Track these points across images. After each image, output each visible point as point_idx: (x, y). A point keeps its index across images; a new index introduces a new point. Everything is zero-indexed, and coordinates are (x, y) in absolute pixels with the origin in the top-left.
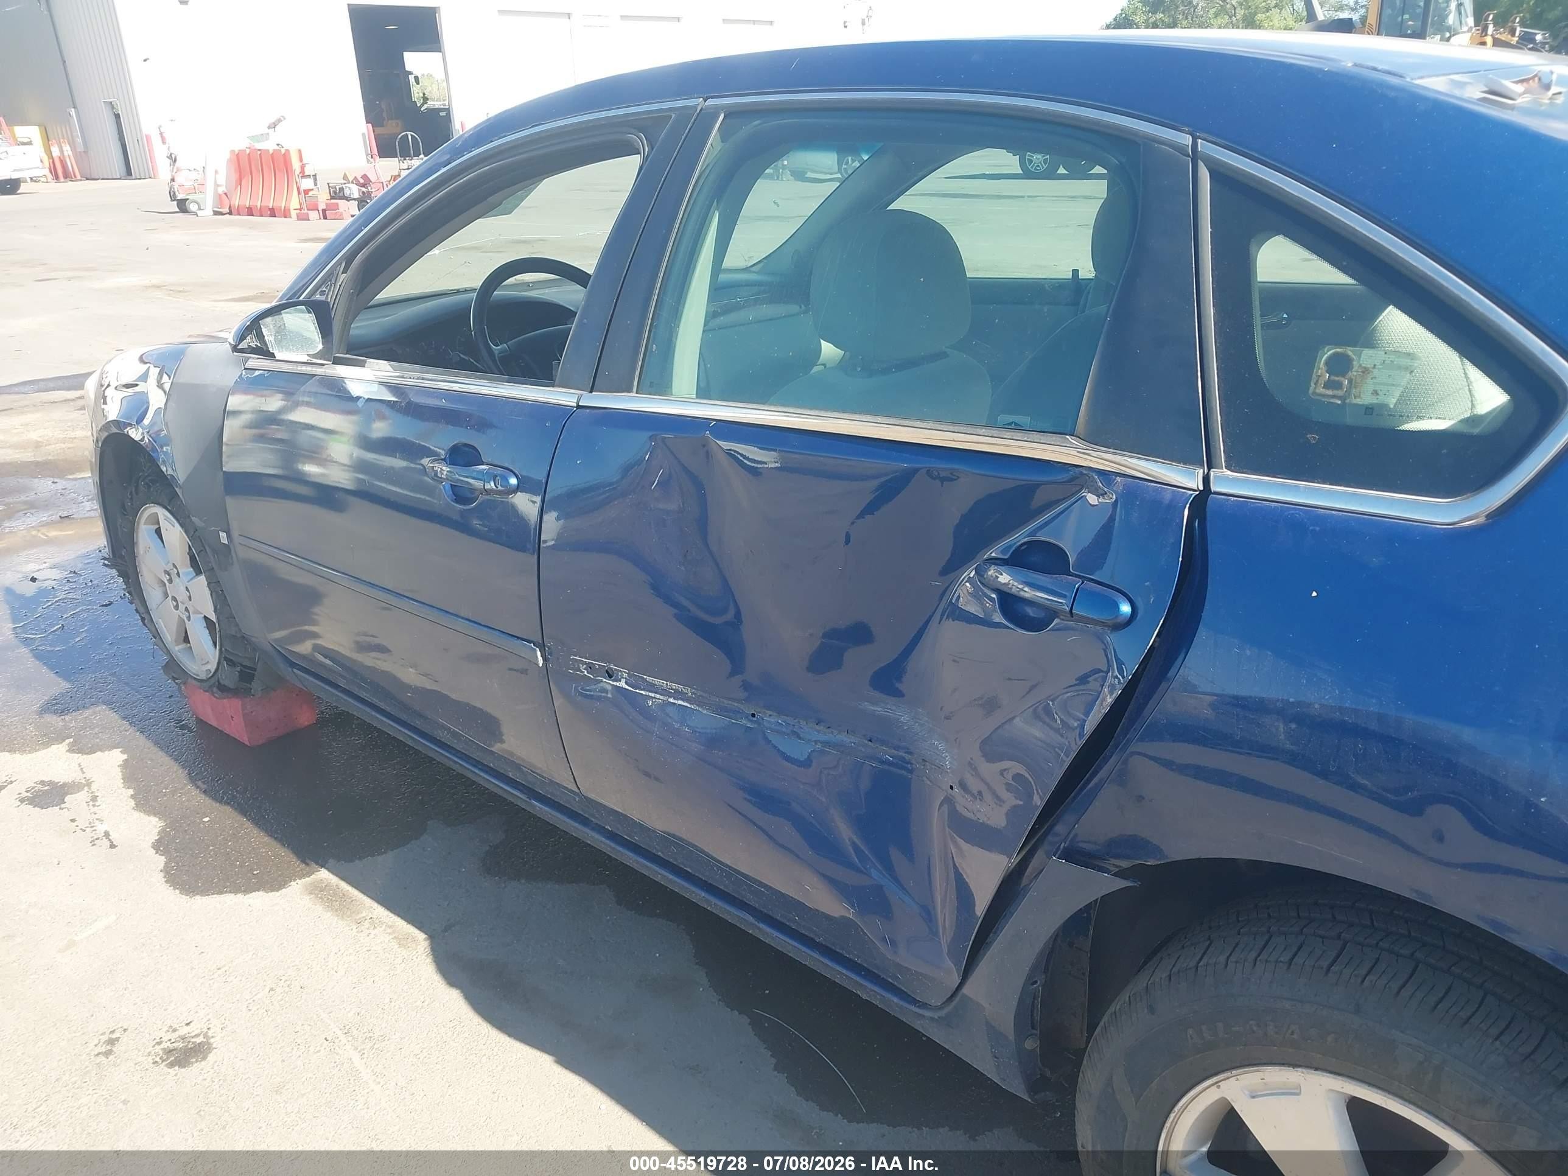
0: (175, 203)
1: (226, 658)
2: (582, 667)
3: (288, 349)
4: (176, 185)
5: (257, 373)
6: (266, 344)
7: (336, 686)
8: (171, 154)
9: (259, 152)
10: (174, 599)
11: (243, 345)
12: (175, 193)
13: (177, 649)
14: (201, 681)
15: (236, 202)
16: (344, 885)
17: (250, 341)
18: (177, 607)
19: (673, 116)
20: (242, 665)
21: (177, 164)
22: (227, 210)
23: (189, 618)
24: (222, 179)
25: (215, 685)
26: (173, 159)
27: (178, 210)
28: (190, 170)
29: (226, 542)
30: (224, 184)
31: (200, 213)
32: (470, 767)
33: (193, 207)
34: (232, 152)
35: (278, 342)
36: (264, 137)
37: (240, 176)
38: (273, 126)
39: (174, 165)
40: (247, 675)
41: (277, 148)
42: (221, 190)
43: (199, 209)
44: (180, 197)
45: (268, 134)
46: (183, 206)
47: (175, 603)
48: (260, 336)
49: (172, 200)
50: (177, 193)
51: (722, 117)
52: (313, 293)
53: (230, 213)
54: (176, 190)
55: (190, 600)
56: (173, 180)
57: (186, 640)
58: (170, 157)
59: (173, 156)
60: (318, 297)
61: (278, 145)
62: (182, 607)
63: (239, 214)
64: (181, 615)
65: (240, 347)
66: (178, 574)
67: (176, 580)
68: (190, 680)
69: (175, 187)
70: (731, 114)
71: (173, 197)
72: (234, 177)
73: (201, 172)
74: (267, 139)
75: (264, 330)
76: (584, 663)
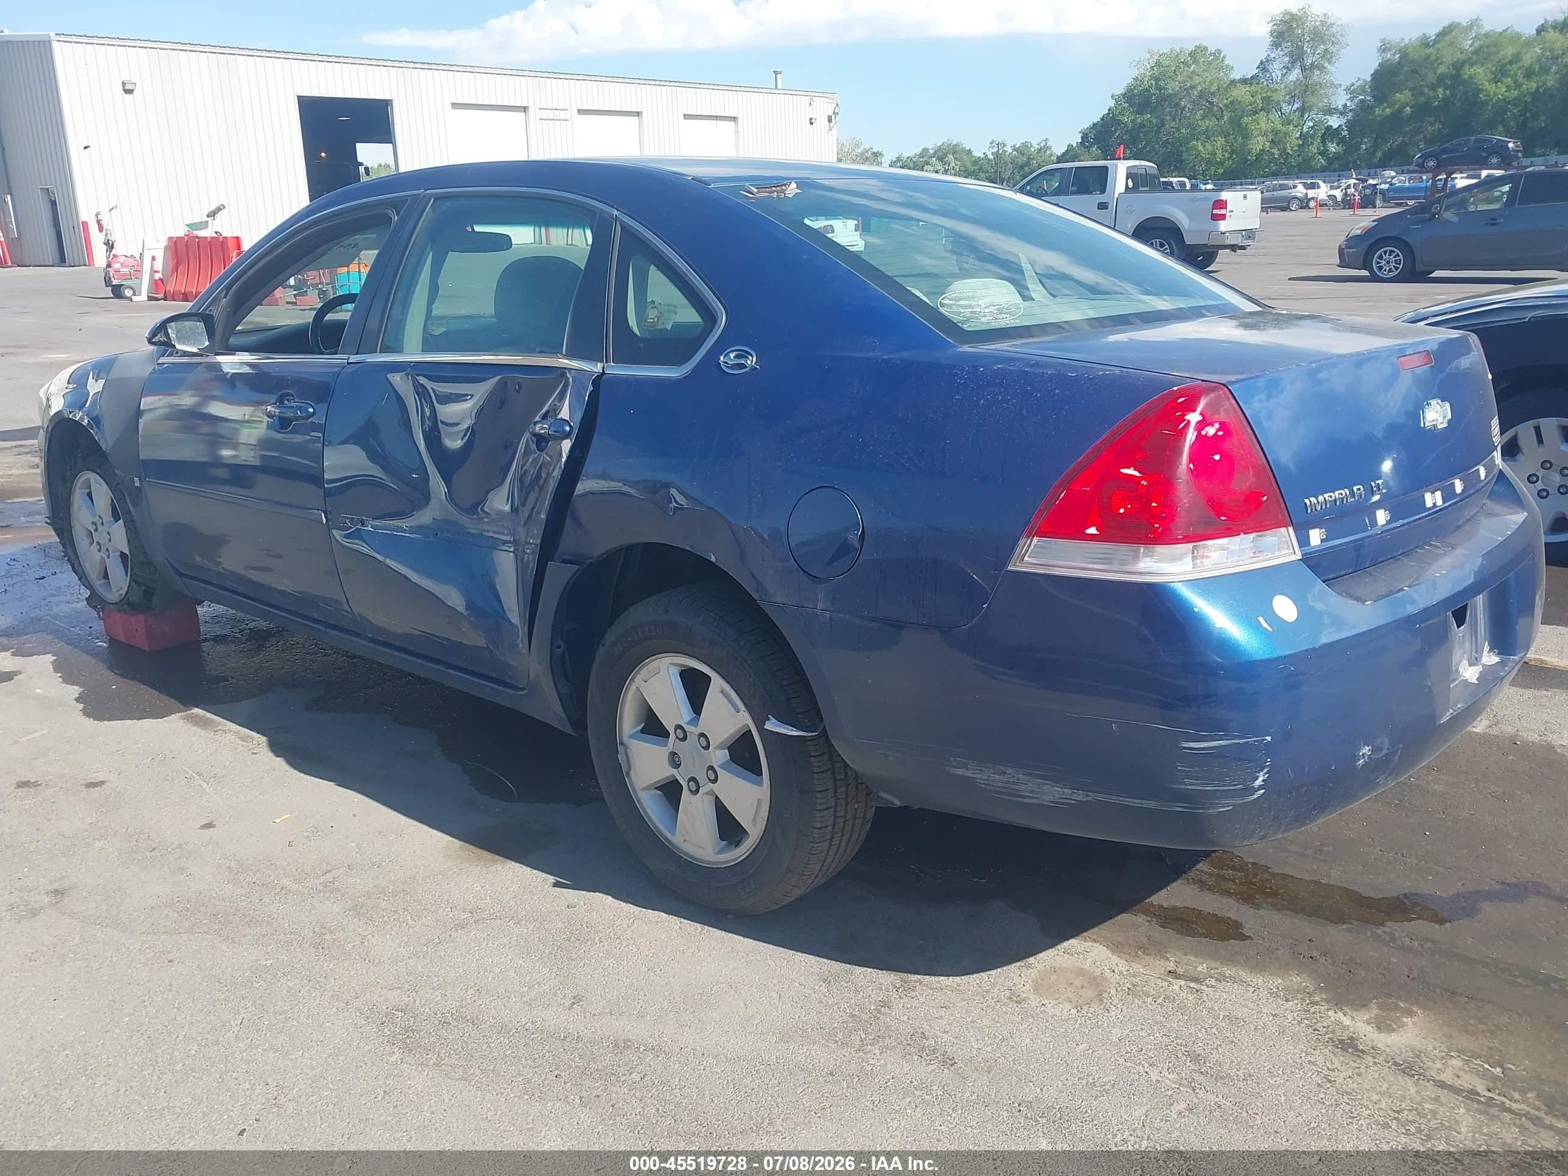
0: (110, 288)
1: (135, 581)
2: (347, 521)
3: (184, 344)
4: (111, 271)
5: (165, 366)
6: (170, 339)
7: (210, 583)
8: (108, 240)
9: (197, 240)
10: (99, 543)
11: (155, 340)
12: (110, 278)
13: (98, 584)
14: (116, 604)
15: (171, 288)
16: (209, 715)
17: (159, 337)
18: (99, 550)
19: (410, 200)
20: (145, 585)
21: (114, 252)
22: (162, 296)
23: (108, 557)
24: (159, 265)
25: (127, 604)
26: (110, 246)
27: (112, 296)
28: (126, 257)
29: (139, 485)
30: (161, 269)
31: (134, 298)
32: (292, 617)
33: (128, 293)
34: (170, 239)
35: (179, 339)
36: (204, 225)
37: (177, 263)
38: (213, 214)
39: (111, 251)
40: (149, 594)
41: (215, 235)
42: (158, 276)
43: (134, 294)
44: (115, 282)
45: (207, 222)
46: (117, 292)
47: (98, 547)
48: (167, 334)
49: (107, 286)
50: (112, 279)
51: (432, 200)
52: (205, 309)
53: (165, 299)
54: (111, 275)
55: (110, 541)
56: (109, 266)
57: (106, 576)
58: (107, 243)
59: (110, 242)
60: (207, 312)
61: (216, 233)
62: (104, 549)
63: (174, 300)
64: (103, 556)
65: (153, 340)
66: (102, 524)
67: (100, 528)
68: (107, 605)
69: (111, 274)
70: (438, 198)
71: (108, 282)
72: (171, 264)
73: (138, 258)
74: (206, 227)
75: (170, 331)
76: (348, 518)
